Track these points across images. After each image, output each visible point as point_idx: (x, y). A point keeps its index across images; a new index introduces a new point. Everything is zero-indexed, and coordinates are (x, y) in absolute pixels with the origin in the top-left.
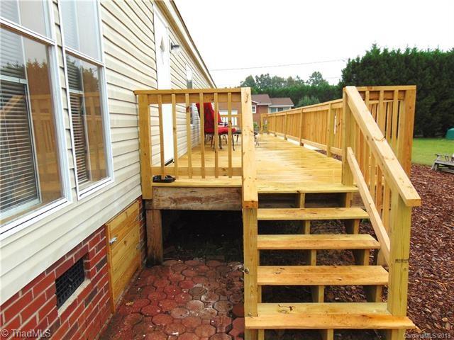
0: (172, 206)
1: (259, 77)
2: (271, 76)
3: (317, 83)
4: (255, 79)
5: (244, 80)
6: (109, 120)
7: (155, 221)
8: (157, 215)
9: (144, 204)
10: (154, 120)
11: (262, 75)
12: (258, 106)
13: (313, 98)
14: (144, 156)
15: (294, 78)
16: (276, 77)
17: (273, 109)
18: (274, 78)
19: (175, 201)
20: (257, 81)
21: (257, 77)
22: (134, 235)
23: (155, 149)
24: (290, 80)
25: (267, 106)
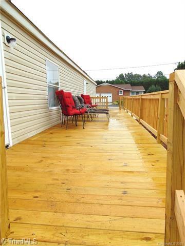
3: (160, 77)
4: (124, 76)
5: (118, 76)
11: (128, 74)
12: (124, 91)
13: (157, 86)
15: (147, 74)
16: (136, 74)
17: (133, 93)
20: (126, 76)
24: (144, 76)
25: (129, 91)
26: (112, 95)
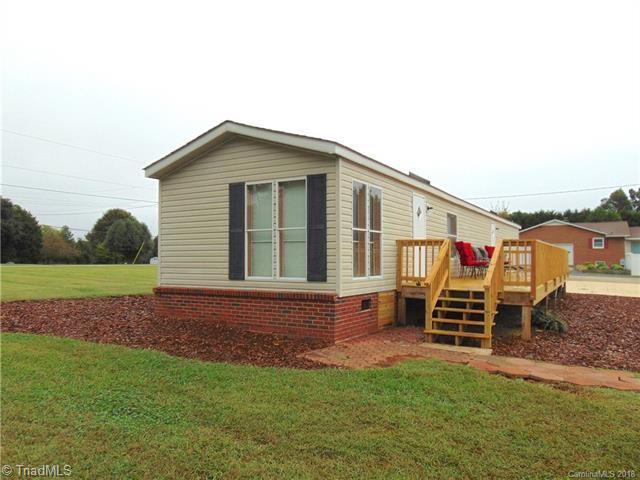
0: (410, 296)
1: (636, 191)
5: (608, 197)
6: (383, 253)
7: (402, 302)
8: (404, 300)
9: (398, 294)
10: (405, 254)
14: (399, 271)
17: (633, 243)
19: (413, 294)
20: (632, 197)
22: (391, 306)
23: (404, 269)
25: (623, 239)
26: (575, 248)
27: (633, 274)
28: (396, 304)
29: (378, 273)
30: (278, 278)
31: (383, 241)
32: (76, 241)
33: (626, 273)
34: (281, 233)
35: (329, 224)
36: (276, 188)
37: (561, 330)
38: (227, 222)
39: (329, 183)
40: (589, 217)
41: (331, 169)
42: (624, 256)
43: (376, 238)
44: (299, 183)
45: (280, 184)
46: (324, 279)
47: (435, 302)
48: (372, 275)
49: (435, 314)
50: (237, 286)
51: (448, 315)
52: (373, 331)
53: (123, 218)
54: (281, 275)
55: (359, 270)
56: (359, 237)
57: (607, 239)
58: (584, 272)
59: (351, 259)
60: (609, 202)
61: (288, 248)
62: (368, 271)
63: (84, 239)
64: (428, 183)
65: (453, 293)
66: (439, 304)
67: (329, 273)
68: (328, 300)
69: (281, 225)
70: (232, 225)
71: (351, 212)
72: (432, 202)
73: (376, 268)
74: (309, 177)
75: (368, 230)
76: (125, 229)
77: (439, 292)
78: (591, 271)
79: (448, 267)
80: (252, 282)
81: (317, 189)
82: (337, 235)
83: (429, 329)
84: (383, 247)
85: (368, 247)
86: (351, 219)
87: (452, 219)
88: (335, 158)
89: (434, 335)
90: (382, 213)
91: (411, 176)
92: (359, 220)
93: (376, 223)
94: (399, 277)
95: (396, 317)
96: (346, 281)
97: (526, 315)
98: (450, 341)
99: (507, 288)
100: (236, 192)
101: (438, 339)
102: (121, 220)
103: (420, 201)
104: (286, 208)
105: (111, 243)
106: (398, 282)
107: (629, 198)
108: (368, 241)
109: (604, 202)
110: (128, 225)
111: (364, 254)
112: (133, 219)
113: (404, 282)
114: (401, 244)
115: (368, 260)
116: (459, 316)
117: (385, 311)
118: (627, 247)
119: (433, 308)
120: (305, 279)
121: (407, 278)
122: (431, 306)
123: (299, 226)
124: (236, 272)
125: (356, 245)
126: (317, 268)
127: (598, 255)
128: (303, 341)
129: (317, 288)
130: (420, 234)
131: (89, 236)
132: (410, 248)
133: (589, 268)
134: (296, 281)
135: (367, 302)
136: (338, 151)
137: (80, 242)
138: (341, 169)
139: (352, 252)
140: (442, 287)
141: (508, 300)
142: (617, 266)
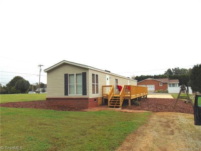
1: (174, 69)
2: (180, 68)
4: (172, 70)
5: (167, 71)
6: (99, 89)
8: (104, 99)
10: (104, 89)
11: (175, 68)
17: (170, 84)
18: (181, 69)
19: (106, 98)
20: (173, 71)
21: (173, 69)
23: (104, 92)
25: (167, 83)
26: (155, 86)
27: (169, 93)
28: (102, 100)
29: (98, 93)
30: (76, 95)
31: (99, 86)
32: (3, 87)
33: (167, 92)
34: (76, 85)
35: (87, 83)
36: (75, 75)
37: (138, 105)
38: (64, 83)
39: (87, 74)
40: (160, 77)
41: (87, 71)
42: (167, 88)
43: (97, 85)
44: (80, 74)
45: (76, 74)
46: (86, 95)
47: (110, 99)
48: (97, 93)
49: (110, 102)
50: (66, 97)
51: (113, 102)
52: (97, 106)
53: (20, 79)
54: (77, 94)
55: (94, 93)
56: (93, 85)
57: (163, 83)
58: (157, 92)
59: (92, 90)
60: (167, 72)
61: (78, 88)
62: (95, 93)
63: (5, 86)
64: (110, 72)
65: (114, 97)
66: (111, 99)
67: (87, 93)
68: (87, 99)
69: (76, 83)
70: (65, 83)
71: (92, 80)
72: (111, 76)
73: (97, 92)
74: (83, 73)
75: (95, 84)
76: (22, 83)
77: (111, 97)
78: (159, 92)
79: (113, 91)
80: (70, 96)
81: (84, 75)
82: (89, 85)
83: (109, 105)
84: (99, 87)
85: (95, 88)
86: (92, 82)
87: (117, 80)
88: (88, 69)
89: (110, 106)
90: (99, 80)
91: (106, 71)
92: (93, 82)
93: (97, 82)
94: (103, 94)
95: (102, 103)
96: (91, 95)
97: (129, 101)
98: (113, 107)
99: (126, 96)
100: (66, 76)
101: (111, 107)
102: (20, 80)
103: (108, 76)
104: (77, 79)
105: (17, 87)
106: (103, 95)
107: (172, 71)
108: (95, 86)
109: (166, 72)
110: (22, 81)
111: (94, 89)
112: (24, 79)
113: (104, 95)
114: (103, 86)
115: (95, 90)
116: (115, 102)
117: (100, 102)
118: (168, 85)
119: (110, 100)
120: (82, 95)
121: (105, 94)
122: (109, 100)
123: (80, 83)
124: (66, 93)
125: (93, 87)
126: (85, 92)
127: (160, 88)
128: (82, 108)
129: (85, 96)
130: (108, 84)
131: (7, 85)
132: (105, 87)
133: (158, 92)
134: (80, 95)
135: (95, 99)
136: (89, 68)
137: (4, 87)
138: (89, 71)
139: (92, 89)
140: (112, 95)
141: (126, 98)
142: (165, 91)
